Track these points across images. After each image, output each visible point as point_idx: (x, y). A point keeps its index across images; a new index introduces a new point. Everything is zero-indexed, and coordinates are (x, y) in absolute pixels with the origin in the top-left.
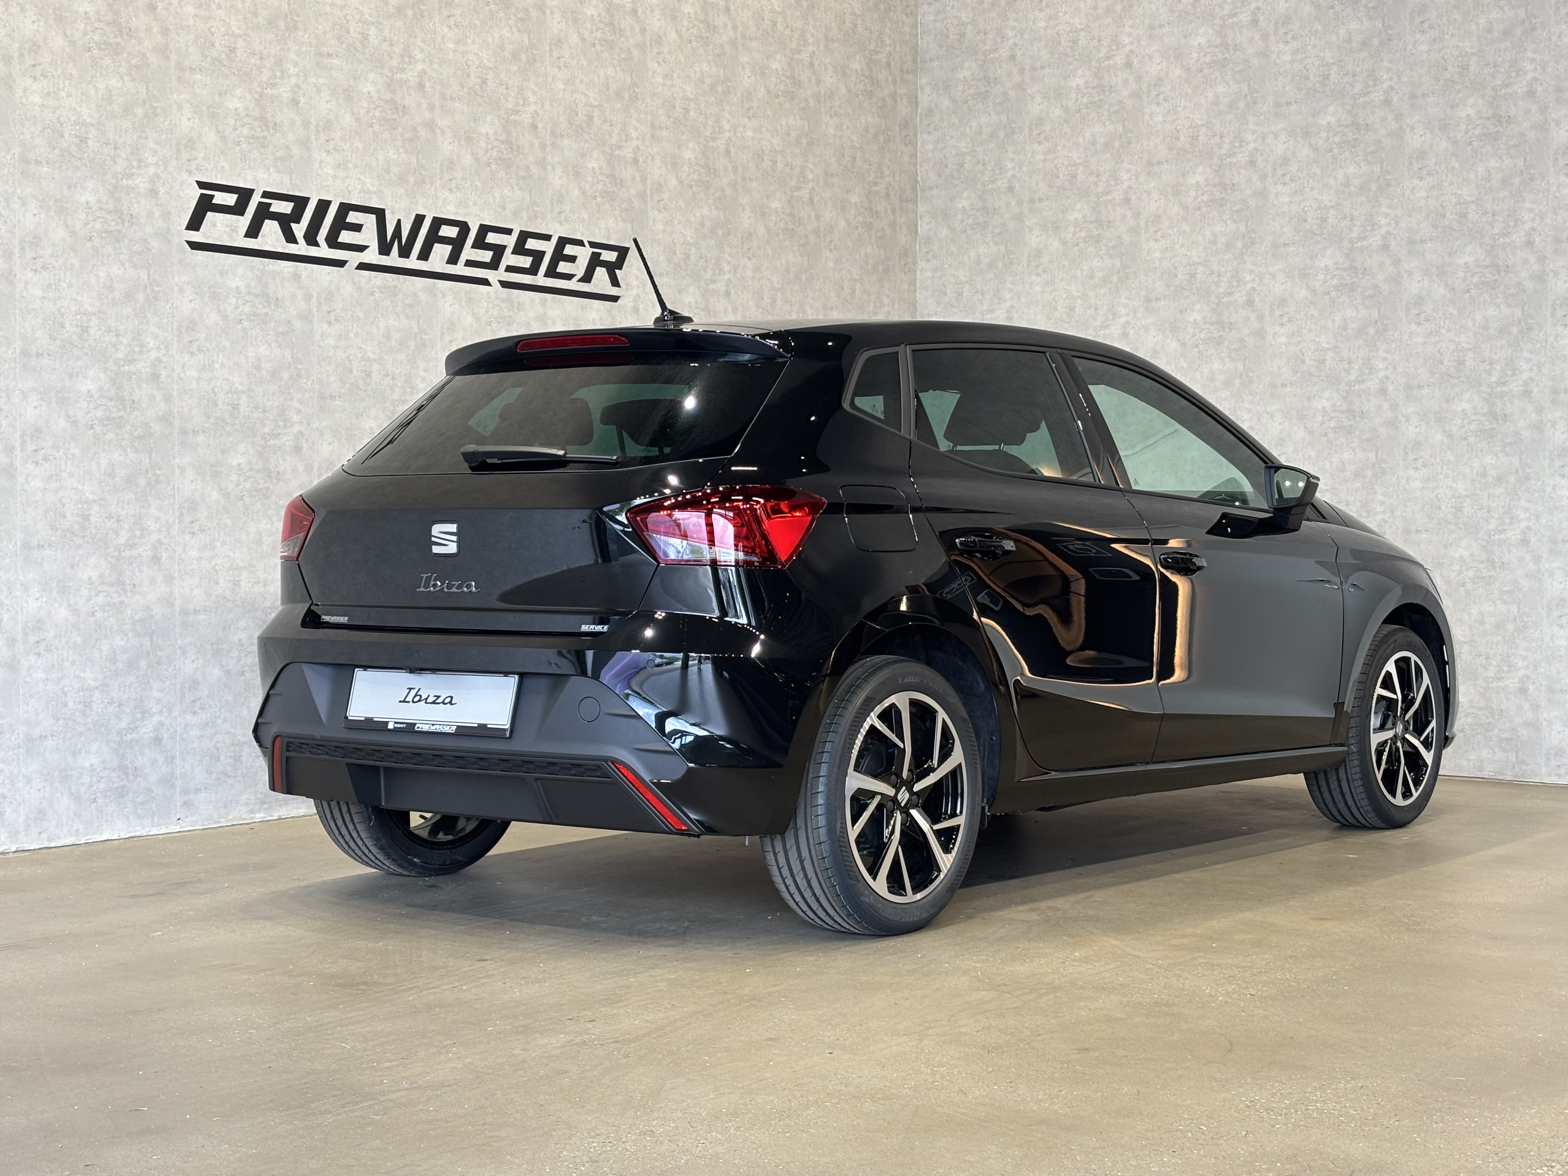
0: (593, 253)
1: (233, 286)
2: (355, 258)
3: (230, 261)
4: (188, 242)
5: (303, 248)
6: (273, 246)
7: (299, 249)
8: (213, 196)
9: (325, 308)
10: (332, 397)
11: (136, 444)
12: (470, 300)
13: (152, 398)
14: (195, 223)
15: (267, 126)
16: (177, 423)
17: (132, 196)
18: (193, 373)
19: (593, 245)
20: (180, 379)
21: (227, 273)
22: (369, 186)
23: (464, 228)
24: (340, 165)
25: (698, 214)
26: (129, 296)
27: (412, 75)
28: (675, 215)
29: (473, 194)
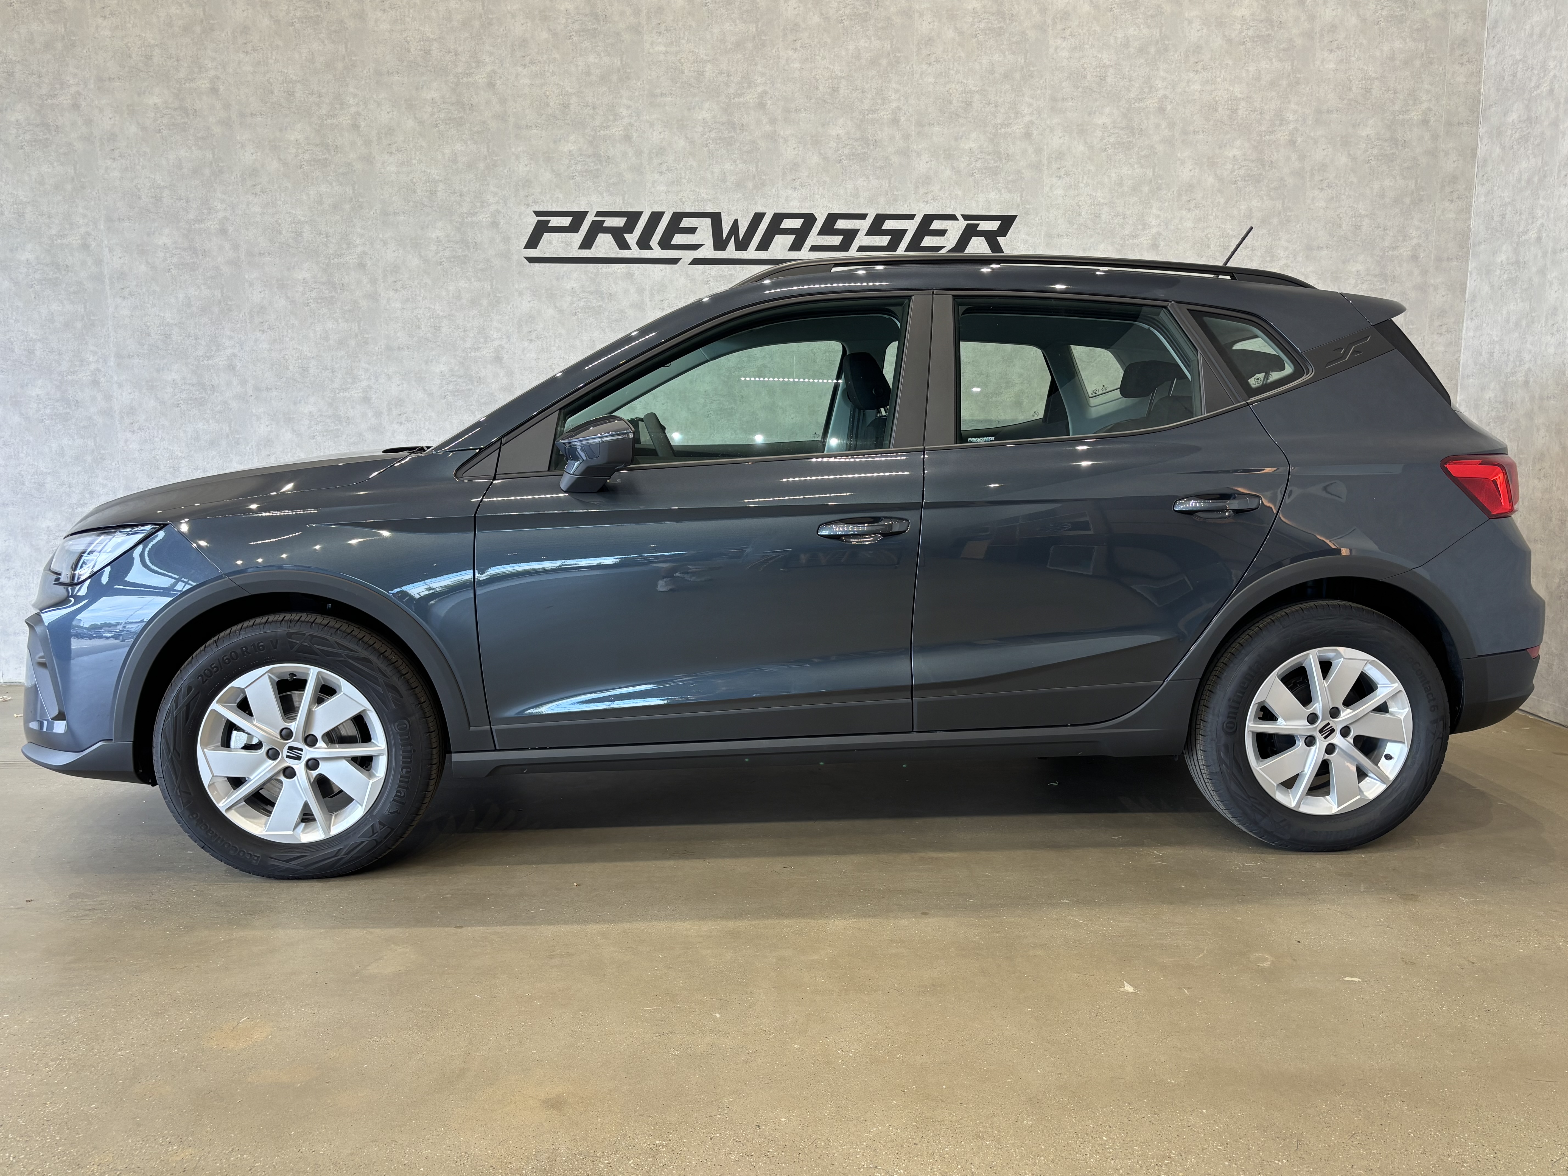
1: (568, 287)
3: (565, 269)
15: (600, 160)
17: (476, 228)
21: (564, 278)
22: (704, 195)
24: (673, 182)
25: (1114, 175)
26: (474, 302)
27: (751, 97)
28: (1081, 179)
29: (821, 188)
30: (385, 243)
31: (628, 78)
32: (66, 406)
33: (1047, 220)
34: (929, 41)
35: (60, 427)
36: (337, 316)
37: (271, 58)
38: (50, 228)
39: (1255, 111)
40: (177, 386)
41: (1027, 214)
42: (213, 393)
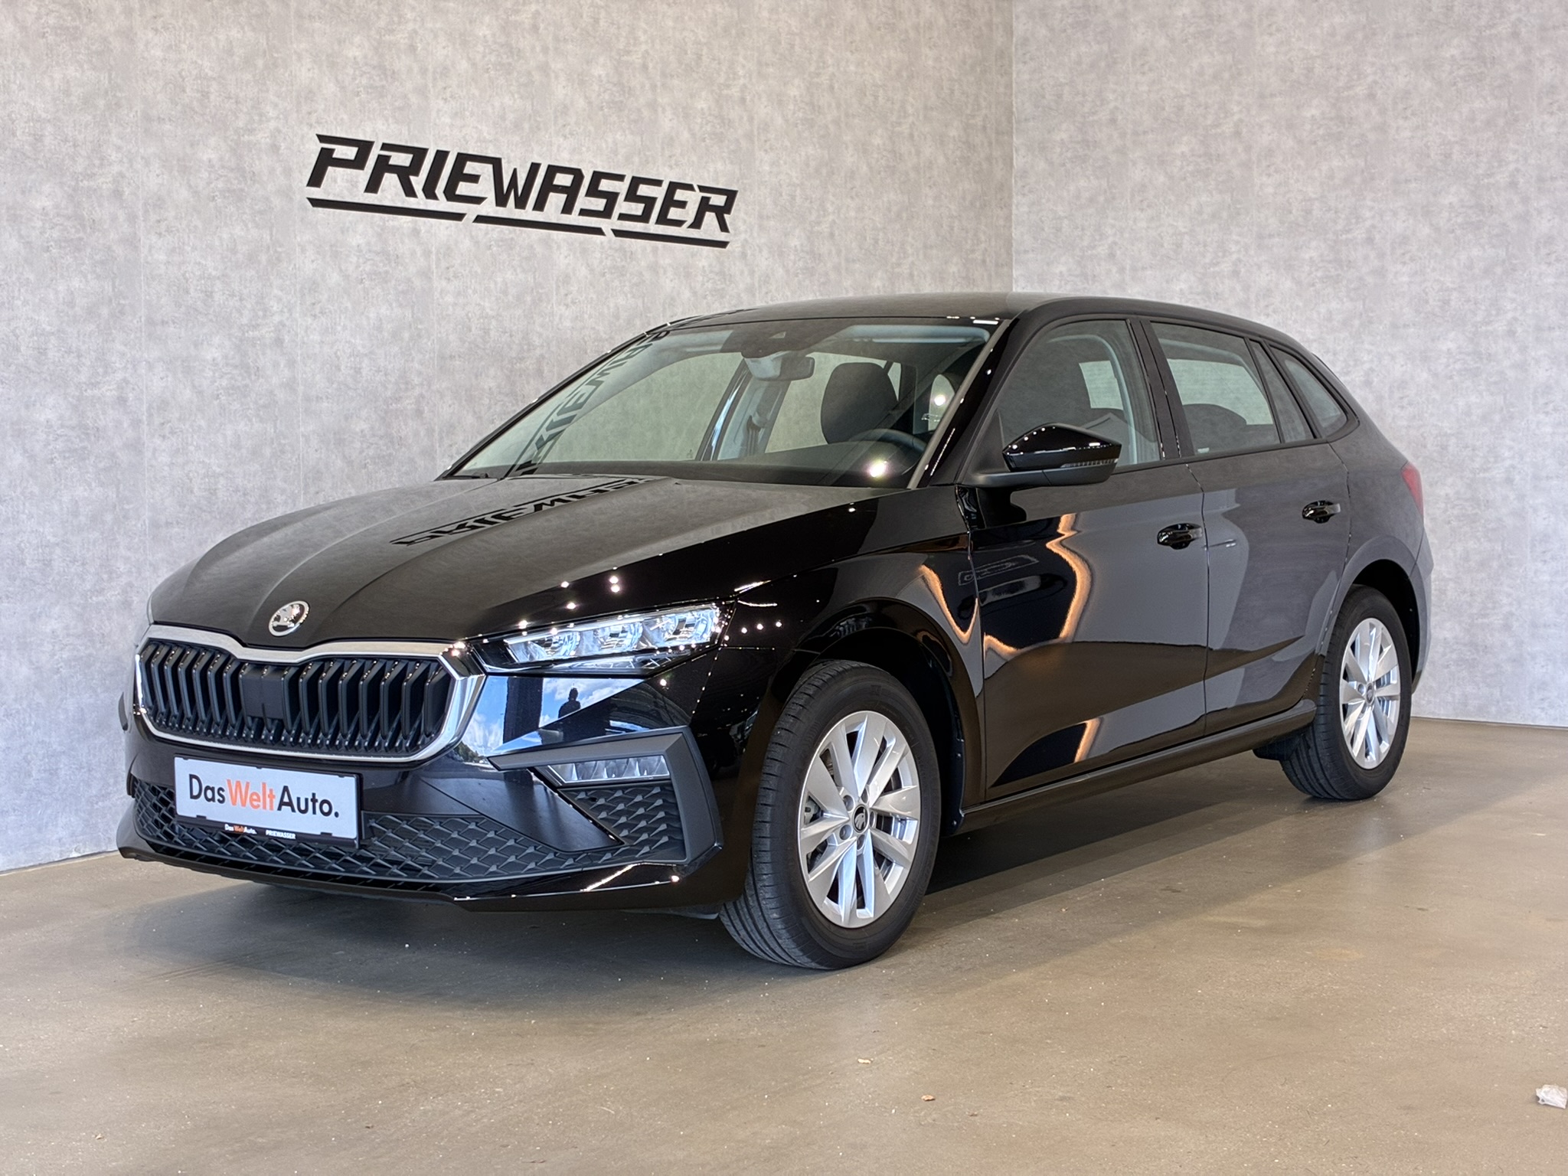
0: (703, 198)
1: (354, 244)
2: (471, 210)
3: (350, 218)
4: (310, 200)
5: (421, 202)
6: (393, 201)
7: (419, 203)
8: (332, 151)
9: (444, 264)
10: (452, 357)
11: (261, 413)
12: (584, 251)
13: (276, 365)
14: (316, 180)
15: (385, 74)
16: (301, 389)
17: (254, 152)
18: (316, 337)
19: (702, 189)
20: (304, 343)
21: (348, 231)
22: (485, 134)
23: (578, 174)
24: (456, 114)
25: (803, 154)
26: (252, 258)
27: (526, 16)
28: (781, 155)
29: (586, 139)
30: (147, 163)
33: (759, 198)
36: (85, 269)
39: (888, 99)
41: (745, 190)
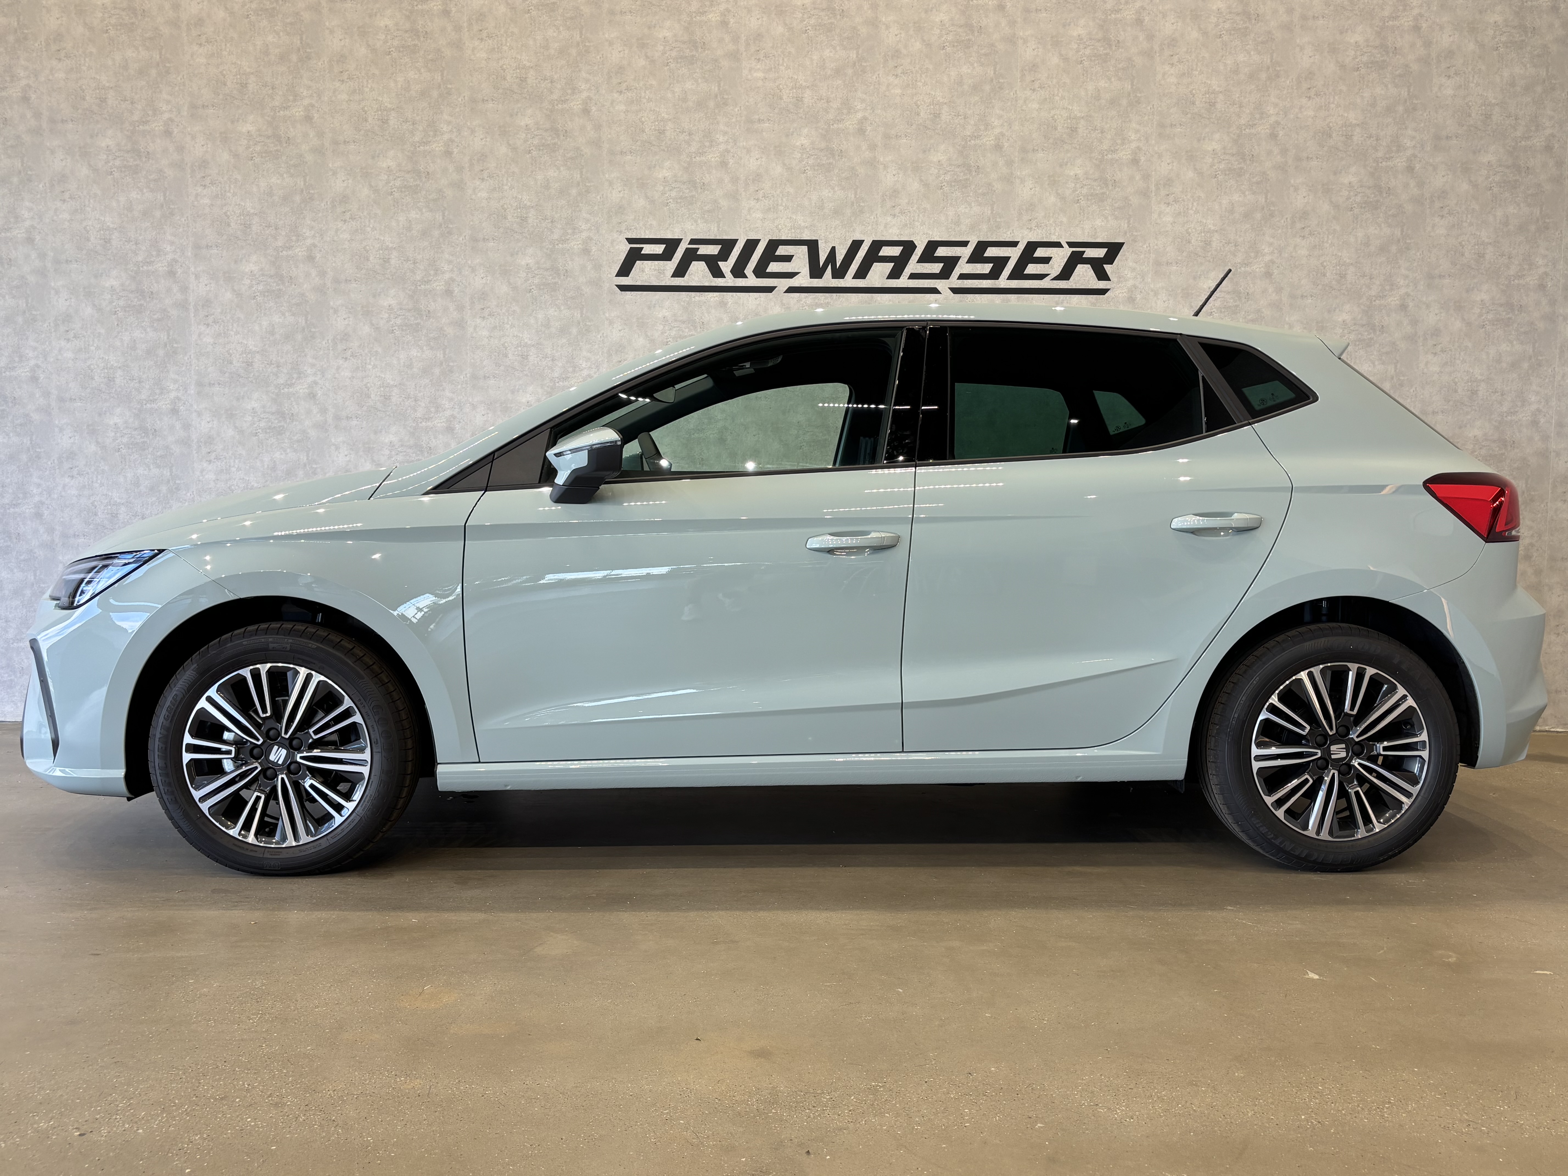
1: (660, 316)
3: (657, 297)
15: (695, 187)
17: (567, 255)
21: (654, 307)
22: (800, 222)
24: (769, 209)
25: (1225, 202)
26: (563, 330)
27: (850, 123)
28: (1190, 206)
29: (921, 215)
30: (473, 270)
31: (725, 104)
32: (143, 435)
33: (1156, 247)
34: (1034, 67)
35: (137, 456)
36: (422, 343)
37: (367, 87)
38: (137, 255)
39: (1370, 137)
40: (256, 415)
41: (1135, 241)
42: (292, 421)
